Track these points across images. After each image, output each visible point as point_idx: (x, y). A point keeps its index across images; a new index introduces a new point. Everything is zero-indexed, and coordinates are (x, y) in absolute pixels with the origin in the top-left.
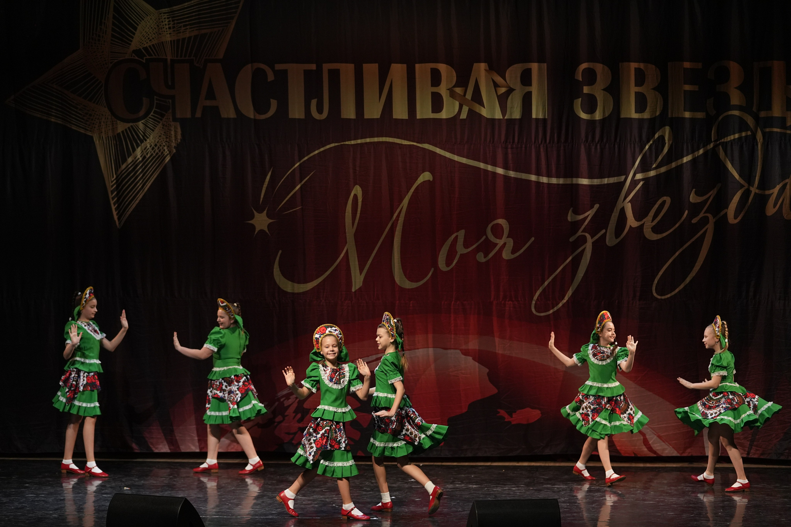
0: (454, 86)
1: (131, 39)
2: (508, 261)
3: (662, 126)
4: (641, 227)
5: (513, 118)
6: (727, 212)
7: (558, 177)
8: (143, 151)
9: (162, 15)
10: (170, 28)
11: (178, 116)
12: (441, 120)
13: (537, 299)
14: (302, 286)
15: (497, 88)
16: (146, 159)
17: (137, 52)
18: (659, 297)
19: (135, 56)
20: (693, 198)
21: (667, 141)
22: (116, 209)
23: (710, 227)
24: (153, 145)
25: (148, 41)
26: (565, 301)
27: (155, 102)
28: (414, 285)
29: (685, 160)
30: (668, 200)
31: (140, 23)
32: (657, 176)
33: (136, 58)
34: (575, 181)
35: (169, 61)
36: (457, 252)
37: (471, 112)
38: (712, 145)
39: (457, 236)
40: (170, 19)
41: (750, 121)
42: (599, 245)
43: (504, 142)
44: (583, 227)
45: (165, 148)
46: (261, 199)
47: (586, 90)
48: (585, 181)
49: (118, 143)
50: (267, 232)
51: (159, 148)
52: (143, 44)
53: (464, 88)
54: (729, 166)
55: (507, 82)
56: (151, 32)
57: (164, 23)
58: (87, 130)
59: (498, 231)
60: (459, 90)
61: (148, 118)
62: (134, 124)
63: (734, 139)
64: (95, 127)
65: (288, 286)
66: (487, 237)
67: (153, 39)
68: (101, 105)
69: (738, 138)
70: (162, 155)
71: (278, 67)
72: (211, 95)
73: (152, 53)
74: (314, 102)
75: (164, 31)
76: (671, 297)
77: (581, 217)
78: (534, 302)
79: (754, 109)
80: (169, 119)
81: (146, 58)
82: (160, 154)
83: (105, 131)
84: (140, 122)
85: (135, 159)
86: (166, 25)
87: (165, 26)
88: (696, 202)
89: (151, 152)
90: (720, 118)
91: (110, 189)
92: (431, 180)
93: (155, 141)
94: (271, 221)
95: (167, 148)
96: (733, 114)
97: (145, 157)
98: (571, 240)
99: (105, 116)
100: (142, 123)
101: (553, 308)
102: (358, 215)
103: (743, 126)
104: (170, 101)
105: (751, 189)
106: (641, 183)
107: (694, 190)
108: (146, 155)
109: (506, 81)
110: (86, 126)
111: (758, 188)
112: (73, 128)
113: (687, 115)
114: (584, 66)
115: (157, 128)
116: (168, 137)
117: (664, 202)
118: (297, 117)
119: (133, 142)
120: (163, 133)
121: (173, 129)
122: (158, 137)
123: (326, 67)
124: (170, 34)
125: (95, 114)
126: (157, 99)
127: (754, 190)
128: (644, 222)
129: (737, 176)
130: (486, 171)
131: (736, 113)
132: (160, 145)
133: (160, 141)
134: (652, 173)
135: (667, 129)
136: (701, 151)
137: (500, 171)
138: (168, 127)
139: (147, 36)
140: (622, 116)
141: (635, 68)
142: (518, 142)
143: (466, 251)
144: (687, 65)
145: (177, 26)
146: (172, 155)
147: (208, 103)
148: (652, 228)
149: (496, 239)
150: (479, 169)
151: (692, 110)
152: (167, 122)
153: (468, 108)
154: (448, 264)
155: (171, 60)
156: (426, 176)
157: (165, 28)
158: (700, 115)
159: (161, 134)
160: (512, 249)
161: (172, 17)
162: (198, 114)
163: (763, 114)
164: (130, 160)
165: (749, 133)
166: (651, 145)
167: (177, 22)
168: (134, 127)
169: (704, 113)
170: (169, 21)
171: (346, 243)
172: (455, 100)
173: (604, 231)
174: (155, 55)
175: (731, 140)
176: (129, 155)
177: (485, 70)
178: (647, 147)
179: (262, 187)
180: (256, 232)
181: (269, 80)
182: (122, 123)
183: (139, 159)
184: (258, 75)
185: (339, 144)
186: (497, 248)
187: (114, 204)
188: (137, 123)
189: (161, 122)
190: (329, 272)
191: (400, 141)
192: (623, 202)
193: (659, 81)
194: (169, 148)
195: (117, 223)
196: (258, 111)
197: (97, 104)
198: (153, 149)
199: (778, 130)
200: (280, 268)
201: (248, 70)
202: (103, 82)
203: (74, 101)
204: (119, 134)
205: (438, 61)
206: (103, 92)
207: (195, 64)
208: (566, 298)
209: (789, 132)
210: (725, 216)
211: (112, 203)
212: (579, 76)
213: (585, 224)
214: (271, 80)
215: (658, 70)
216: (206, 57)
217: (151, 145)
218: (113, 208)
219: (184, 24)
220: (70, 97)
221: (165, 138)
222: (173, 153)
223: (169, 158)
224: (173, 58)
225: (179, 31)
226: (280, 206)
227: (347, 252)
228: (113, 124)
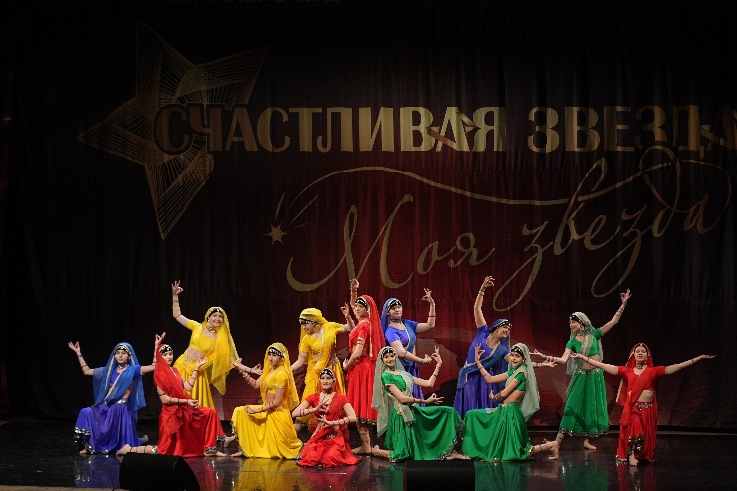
0: (431, 126)
1: (176, 89)
2: (474, 266)
3: (599, 158)
4: (582, 240)
5: (478, 151)
6: (652, 228)
7: (514, 198)
8: (183, 178)
9: (200, 69)
10: (206, 79)
12: (420, 152)
13: (498, 298)
14: (308, 285)
15: (465, 127)
16: (186, 184)
17: (180, 99)
18: (597, 296)
19: (179, 102)
20: (624, 216)
21: (603, 171)
22: (161, 224)
23: (638, 240)
24: (191, 173)
25: (188, 90)
26: (520, 300)
27: (193, 138)
28: (399, 286)
29: (619, 185)
30: (604, 218)
31: (183, 76)
32: (596, 198)
33: (180, 103)
34: (528, 202)
35: (205, 105)
36: (432, 259)
37: (445, 146)
38: (639, 174)
39: (432, 246)
40: (207, 72)
41: (670, 154)
42: (548, 254)
43: (471, 171)
44: (535, 239)
45: (201, 175)
46: (276, 217)
47: (538, 128)
48: (537, 203)
49: (164, 171)
50: (282, 242)
51: (196, 175)
52: (184, 92)
53: (439, 127)
54: (654, 191)
55: (473, 122)
56: (191, 83)
57: (201, 76)
58: (140, 161)
60: (435, 129)
61: (187, 151)
62: (177, 156)
63: (658, 169)
64: (146, 159)
65: (298, 286)
66: (457, 247)
67: (192, 88)
68: (151, 141)
69: (661, 168)
71: (292, 110)
72: (239, 133)
73: (192, 100)
74: (320, 139)
75: (202, 82)
76: (607, 296)
77: (534, 231)
78: (494, 300)
79: (674, 144)
80: (205, 152)
81: (187, 103)
82: (196, 179)
83: (154, 162)
84: (182, 154)
85: (177, 183)
86: (203, 77)
88: (626, 219)
89: (190, 178)
90: (647, 151)
91: (156, 208)
92: (412, 201)
93: (193, 169)
94: (285, 233)
96: (656, 148)
97: (185, 182)
98: (526, 250)
99: (154, 149)
100: (183, 155)
101: (510, 305)
102: (354, 229)
103: (665, 158)
104: (206, 137)
105: (672, 209)
106: (582, 204)
107: (625, 209)
109: (472, 120)
110: (139, 158)
111: (677, 208)
112: (130, 159)
113: (620, 149)
114: (536, 109)
115: (194, 159)
116: (204, 166)
117: (601, 220)
118: (306, 151)
119: (176, 171)
121: (208, 160)
122: (195, 166)
123: (330, 110)
124: (206, 84)
125: (146, 148)
126: (195, 136)
127: (674, 210)
128: (585, 236)
129: (660, 199)
131: (659, 147)
132: (197, 173)
134: (592, 196)
135: (604, 160)
136: (631, 178)
137: (468, 194)
138: (204, 158)
139: (188, 86)
140: (567, 150)
141: (577, 111)
142: (483, 171)
143: (439, 258)
144: (619, 109)
145: (212, 78)
147: (236, 139)
148: (591, 241)
149: (463, 249)
150: (451, 192)
151: (623, 145)
152: (203, 154)
153: (442, 143)
154: (424, 270)
155: (207, 105)
156: (407, 198)
157: (202, 80)
158: (630, 149)
159: (198, 164)
160: (477, 257)
162: (228, 148)
163: (681, 148)
164: (173, 184)
165: (670, 164)
166: (590, 173)
168: (177, 158)
169: (633, 148)
170: (206, 74)
171: (345, 252)
172: (431, 137)
173: (552, 243)
174: (194, 101)
175: (655, 170)
176: (173, 181)
177: (456, 112)
178: (587, 175)
179: (277, 206)
180: (273, 243)
181: (284, 121)
182: (167, 155)
183: (180, 183)
184: (276, 116)
185: (339, 172)
186: (464, 257)
187: (160, 219)
188: (179, 155)
189: (199, 154)
190: (331, 275)
191: (388, 170)
192: (567, 219)
193: (597, 121)
194: (204, 175)
195: (162, 235)
196: (275, 144)
197: (148, 140)
198: (191, 175)
199: (693, 161)
200: (291, 271)
201: (268, 112)
202: (153, 122)
203: (131, 138)
204: (164, 164)
205: (418, 105)
206: (152, 130)
207: (226, 108)
208: (521, 298)
209: (702, 163)
210: (651, 231)
211: (158, 218)
212: (532, 117)
213: (537, 237)
214: (286, 121)
215: (596, 112)
216: (234, 102)
217: (190, 173)
218: (159, 223)
219: (217, 76)
220: (127, 135)
221: (201, 167)
222: (207, 179)
223: (204, 183)
224: (209, 103)
225: (214, 82)
226: (292, 223)
227: (345, 259)
228: (160, 156)
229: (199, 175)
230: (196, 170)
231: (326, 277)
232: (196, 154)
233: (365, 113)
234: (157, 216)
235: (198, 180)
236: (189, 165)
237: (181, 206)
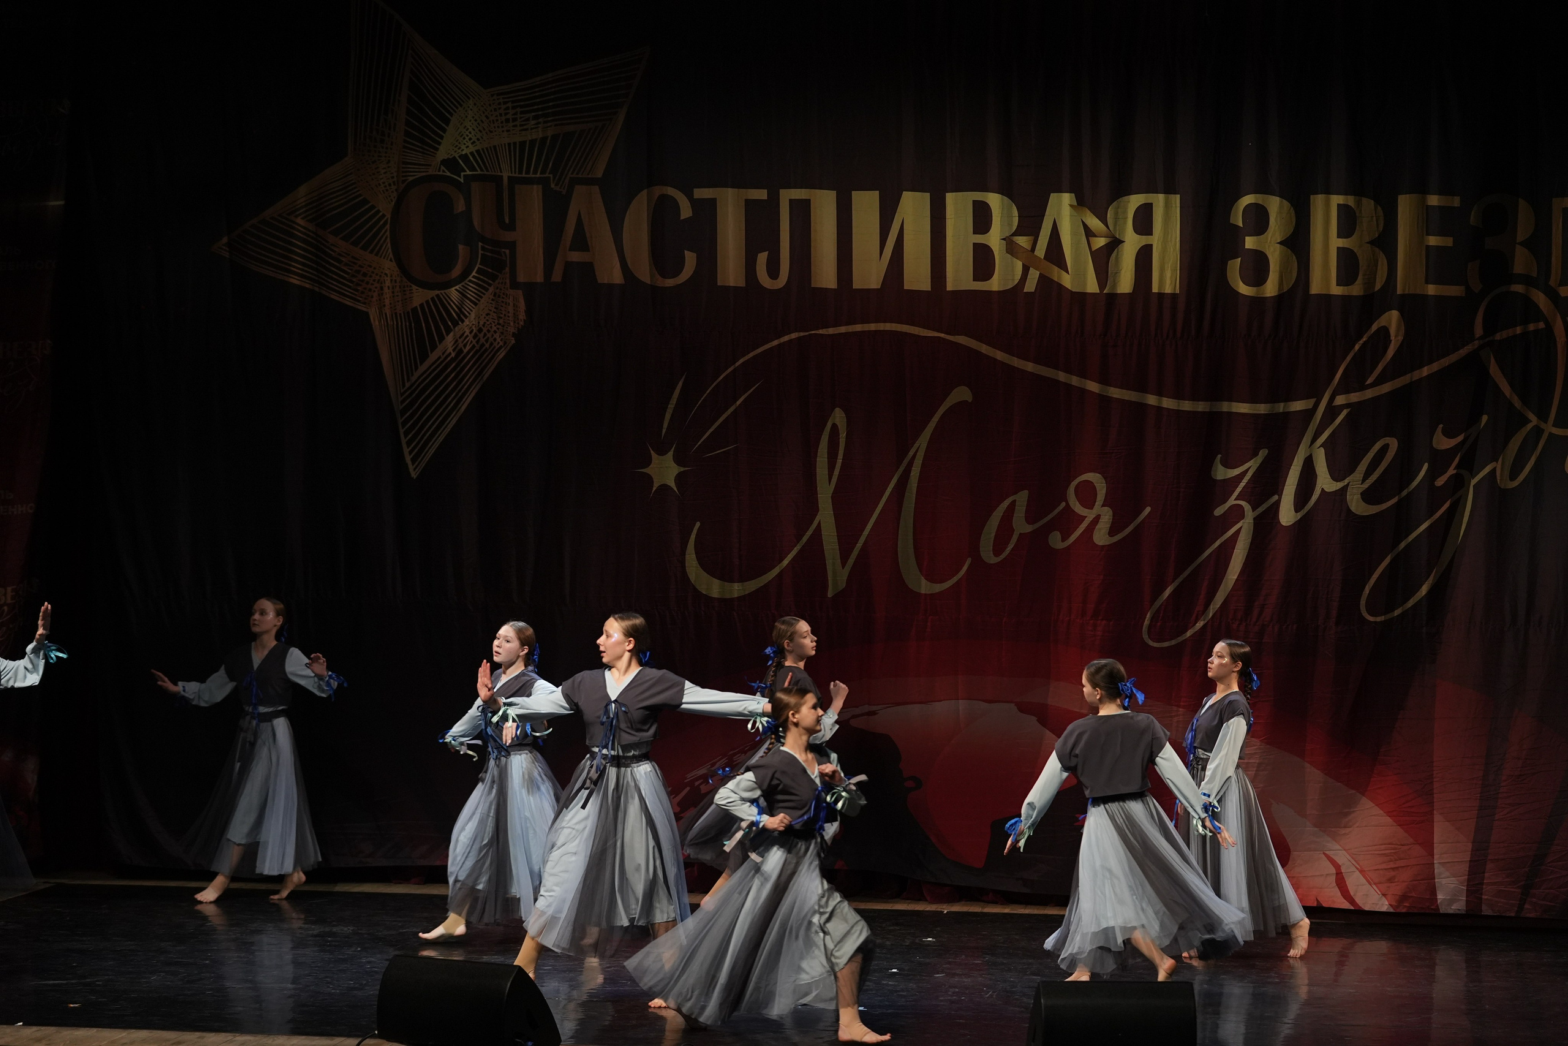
0: (1015, 234)
1: (440, 140)
2: (1103, 546)
3: (1386, 308)
4: (1342, 492)
5: (1119, 292)
6: (1495, 468)
7: (1194, 398)
8: (457, 341)
9: (495, 97)
10: (508, 121)
11: (521, 278)
12: (989, 293)
13: (1153, 618)
14: (736, 585)
15: (1090, 238)
16: (462, 355)
17: (451, 164)
18: (1372, 618)
19: (445, 170)
20: (1440, 441)
21: (1392, 338)
22: (409, 443)
23: (1467, 495)
24: (475, 331)
25: (469, 144)
26: (1206, 619)
27: (480, 252)
28: (938, 588)
29: (1426, 371)
30: (1394, 444)
31: (455, 112)
32: (1376, 400)
33: (448, 174)
34: (1225, 407)
35: (505, 179)
36: (1014, 530)
37: (1044, 281)
38: (1474, 346)
39: (1014, 501)
40: (510, 105)
41: (1543, 302)
42: (1266, 523)
44: (1239, 490)
45: (497, 336)
46: (664, 431)
47: (1250, 242)
48: (1243, 408)
49: (413, 325)
50: (675, 488)
51: (485, 335)
52: (459, 148)
53: (1032, 238)
54: (1505, 385)
55: (1107, 226)
57: (497, 113)
58: (359, 301)
59: (1087, 495)
60: (1023, 241)
61: (466, 281)
62: (442, 292)
63: (1514, 336)
64: (372, 297)
65: (713, 588)
66: (1068, 505)
67: (478, 140)
68: (384, 258)
69: (1521, 334)
70: (492, 347)
71: (701, 194)
72: (581, 242)
73: (476, 166)
74: (762, 258)
75: (498, 127)
76: (1394, 618)
77: (1236, 472)
78: (1146, 623)
79: (1552, 283)
80: (505, 283)
81: (465, 173)
82: (487, 345)
83: (391, 304)
84: (453, 289)
85: (443, 354)
86: (501, 115)
87: (499, 118)
88: (1443, 447)
89: (472, 342)
90: (1491, 296)
91: (398, 407)
92: (970, 400)
93: (479, 323)
94: (682, 469)
95: (500, 336)
96: (1513, 290)
97: (461, 351)
98: (1219, 511)
99: (391, 276)
100: (456, 290)
101: (1183, 634)
102: (839, 461)
103: (1531, 312)
104: (507, 251)
105: (1543, 425)
106: (1345, 412)
107: (1441, 426)
108: (463, 349)
110: (356, 295)
111: (1556, 425)
112: (333, 297)
113: (1431, 290)
114: (1247, 200)
115: (482, 301)
116: (502, 315)
117: (1385, 449)
118: (731, 285)
119: (441, 325)
120: (493, 309)
121: (511, 302)
122: (484, 315)
123: (788, 195)
124: (508, 131)
125: (373, 272)
126: (483, 249)
127: (1548, 428)
128: (1348, 484)
129: (1517, 403)
130: (1068, 386)
131: (1519, 288)
132: (489, 331)
133: (489, 323)
134: (1365, 395)
135: (1395, 314)
136: (1455, 357)
137: (1093, 386)
138: (503, 298)
140: (1313, 291)
141: (1339, 205)
142: (1126, 336)
143: (1029, 529)
144: (1433, 200)
145: (521, 118)
146: (508, 348)
147: (576, 257)
148: (1361, 495)
149: (1082, 508)
150: (1058, 382)
151: (1436, 282)
152: (500, 289)
153: (1038, 273)
154: (997, 552)
155: (509, 177)
156: (962, 394)
157: (500, 121)
158: (1454, 291)
159: (490, 310)
160: (1111, 528)
161: (513, 102)
162: (557, 277)
164: (433, 357)
165: (1542, 325)
166: (1365, 344)
167: (522, 110)
168: (442, 297)
169: (1463, 288)
170: (507, 109)
171: (818, 510)
172: (1015, 259)
173: (1276, 497)
174: (482, 170)
175: (1508, 338)
176: (434, 347)
177: (1071, 206)
178: (1357, 347)
179: (666, 410)
180: (654, 489)
181: (683, 217)
182: (420, 290)
183: (450, 354)
184: (663, 210)
185: (807, 333)
186: (1084, 525)
187: (406, 434)
188: (446, 291)
189: (491, 289)
190: (786, 562)
192: (1310, 446)
193: (1381, 229)
194: (503, 336)
195: (411, 467)
196: (660, 272)
197: (377, 255)
198: (475, 336)
200: (696, 553)
201: (646, 198)
202: (389, 216)
203: (335, 249)
204: (415, 310)
205: (985, 189)
206: (388, 233)
207: (553, 186)
208: (1209, 614)
210: (1494, 474)
211: (402, 431)
212: (1238, 219)
213: (1242, 484)
214: (687, 216)
215: (1379, 208)
216: (572, 174)
217: (472, 331)
218: (404, 441)
219: (533, 114)
220: (328, 242)
221: (497, 319)
222: (511, 345)
223: (503, 354)
224: (513, 175)
225: (525, 127)
226: (699, 443)
227: (819, 523)
228: (404, 291)
230: (486, 325)
231: (773, 567)
232: (487, 290)
233: (865, 204)
234: (399, 425)
235: (490, 347)
236: (470, 314)
237: (452, 404)
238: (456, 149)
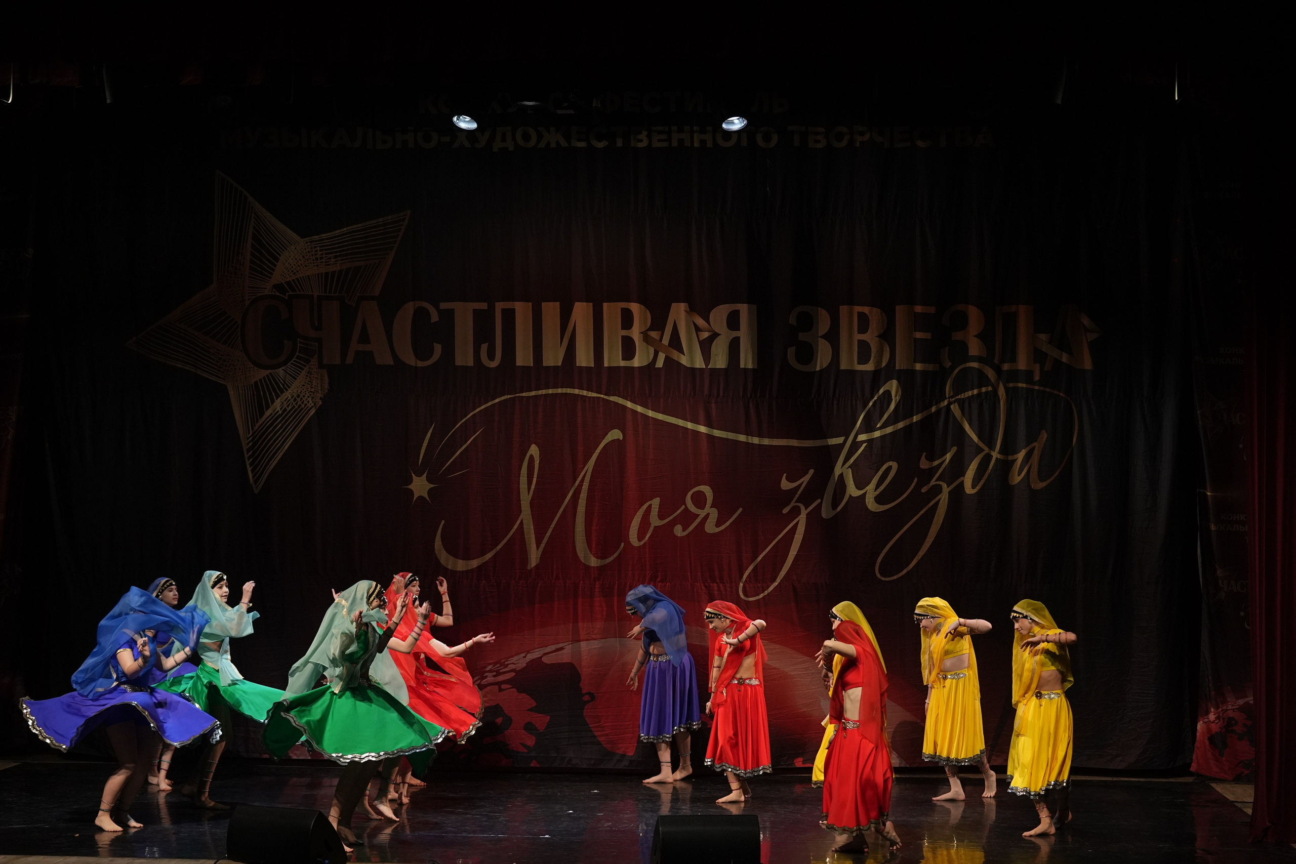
0: (649, 330)
1: (272, 272)
2: (712, 534)
3: (888, 378)
4: (863, 497)
5: (718, 367)
6: (963, 481)
7: (770, 437)
8: (283, 403)
9: (309, 243)
10: (317, 259)
11: (325, 362)
12: (632, 369)
13: (746, 581)
14: (468, 562)
15: (698, 333)
16: (287, 412)
17: (279, 287)
18: (884, 579)
19: (276, 291)
20: (924, 464)
21: (893, 397)
22: (252, 471)
23: (944, 498)
24: (295, 396)
25: (292, 274)
26: (777, 583)
27: (299, 345)
28: (601, 563)
29: (916, 418)
30: (894, 465)
31: (283, 253)
32: (882, 437)
33: (278, 294)
35: (316, 297)
36: (650, 524)
37: (668, 360)
38: (946, 402)
39: (651, 505)
40: (318, 248)
41: (991, 374)
42: (815, 517)
43: (707, 395)
44: (797, 496)
45: (310, 399)
46: (420, 463)
47: (801, 337)
48: (796, 443)
49: (255, 392)
50: (428, 498)
51: (301, 399)
52: (285, 277)
53: (660, 332)
54: (967, 427)
55: (710, 326)
56: (296, 264)
57: (310, 254)
60: (654, 334)
61: (289, 364)
62: (274, 371)
63: (973, 396)
64: (229, 375)
66: (686, 507)
67: (298, 271)
68: (237, 349)
69: (977, 394)
70: (306, 407)
71: (444, 306)
72: (364, 338)
73: (296, 289)
74: (484, 347)
75: (311, 263)
77: (796, 484)
78: (742, 584)
79: (996, 361)
80: (315, 365)
81: (289, 293)
82: (303, 406)
83: (240, 379)
84: (281, 369)
85: (274, 411)
86: (312, 255)
87: (311, 257)
88: (926, 467)
89: (292, 404)
90: (957, 371)
91: (245, 447)
92: (621, 438)
93: (297, 391)
94: (432, 486)
96: (971, 366)
97: (285, 409)
98: (785, 511)
99: (241, 361)
100: (282, 369)
101: (763, 592)
102: (535, 480)
103: (983, 380)
104: (317, 344)
105: (993, 453)
106: (864, 445)
107: (925, 453)
108: (287, 408)
109: (708, 323)
110: (218, 374)
111: (1000, 453)
112: (203, 375)
113: (918, 367)
114: (799, 309)
115: (300, 376)
116: (313, 386)
117: (890, 468)
118: (464, 364)
119: (272, 392)
120: (307, 382)
121: (319, 377)
122: (301, 386)
123: (499, 306)
124: (317, 266)
125: (229, 359)
126: (300, 342)
127: (995, 455)
128: (866, 492)
129: (975, 438)
130: (687, 429)
131: (975, 365)
132: (304, 396)
133: (304, 391)
134: (877, 434)
135: (895, 382)
136: (934, 409)
137: (703, 429)
138: (314, 375)
139: (290, 269)
140: (843, 367)
141: (858, 313)
142: (723, 396)
143: (661, 523)
144: (919, 309)
145: (326, 257)
146: (317, 407)
147: (361, 347)
148: (875, 498)
149: (697, 509)
151: (923, 361)
152: (312, 369)
153: (664, 355)
154: (640, 540)
155: (318, 296)
156: (615, 434)
157: (311, 260)
158: (932, 367)
159: (305, 383)
160: (717, 521)
161: (320, 247)
162: (349, 360)
163: (1006, 367)
164: (268, 413)
165: (990, 388)
166: (875, 402)
167: (327, 252)
168: (273, 374)
169: (937, 365)
170: (317, 252)
171: (521, 512)
172: (649, 346)
173: (819, 501)
174: (300, 292)
175: (969, 397)
176: (268, 408)
177: (686, 311)
178: (871, 404)
179: (422, 445)
180: (415, 499)
181: (433, 321)
182: (260, 370)
183: (278, 411)
184: (420, 315)
185: (513, 396)
186: (698, 520)
187: (250, 465)
188: (277, 370)
189: (306, 369)
190: (500, 546)
191: (585, 393)
192: (842, 468)
193: (886, 327)
194: (314, 400)
195: (254, 486)
196: (419, 356)
197: (232, 348)
198: (295, 400)
199: (1024, 385)
200: (442, 541)
201: (409, 309)
202: (239, 322)
203: (207, 345)
204: (256, 383)
205: (629, 301)
206: (239, 334)
207: (347, 302)
208: (778, 580)
209: (1036, 388)
210: (961, 485)
211: (248, 464)
212: (794, 320)
213: (799, 492)
214: (435, 321)
215: (884, 314)
216: (359, 293)
217: (293, 396)
218: (249, 469)
219: (334, 255)
220: (200, 339)
221: (310, 388)
222: (319, 405)
223: (314, 411)
224: (321, 294)
225: (328, 263)
226: (443, 469)
227: (522, 522)
228: (250, 371)
229: (307, 399)
230: (302, 392)
231: (492, 549)
232: (302, 369)
233: (551, 310)
234: (246, 459)
236: (291, 385)
237: (279, 444)
238: (283, 278)
